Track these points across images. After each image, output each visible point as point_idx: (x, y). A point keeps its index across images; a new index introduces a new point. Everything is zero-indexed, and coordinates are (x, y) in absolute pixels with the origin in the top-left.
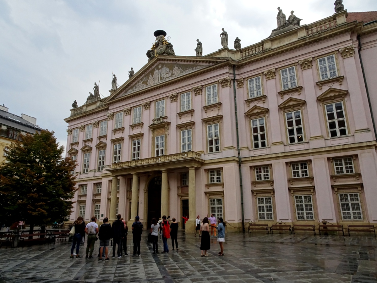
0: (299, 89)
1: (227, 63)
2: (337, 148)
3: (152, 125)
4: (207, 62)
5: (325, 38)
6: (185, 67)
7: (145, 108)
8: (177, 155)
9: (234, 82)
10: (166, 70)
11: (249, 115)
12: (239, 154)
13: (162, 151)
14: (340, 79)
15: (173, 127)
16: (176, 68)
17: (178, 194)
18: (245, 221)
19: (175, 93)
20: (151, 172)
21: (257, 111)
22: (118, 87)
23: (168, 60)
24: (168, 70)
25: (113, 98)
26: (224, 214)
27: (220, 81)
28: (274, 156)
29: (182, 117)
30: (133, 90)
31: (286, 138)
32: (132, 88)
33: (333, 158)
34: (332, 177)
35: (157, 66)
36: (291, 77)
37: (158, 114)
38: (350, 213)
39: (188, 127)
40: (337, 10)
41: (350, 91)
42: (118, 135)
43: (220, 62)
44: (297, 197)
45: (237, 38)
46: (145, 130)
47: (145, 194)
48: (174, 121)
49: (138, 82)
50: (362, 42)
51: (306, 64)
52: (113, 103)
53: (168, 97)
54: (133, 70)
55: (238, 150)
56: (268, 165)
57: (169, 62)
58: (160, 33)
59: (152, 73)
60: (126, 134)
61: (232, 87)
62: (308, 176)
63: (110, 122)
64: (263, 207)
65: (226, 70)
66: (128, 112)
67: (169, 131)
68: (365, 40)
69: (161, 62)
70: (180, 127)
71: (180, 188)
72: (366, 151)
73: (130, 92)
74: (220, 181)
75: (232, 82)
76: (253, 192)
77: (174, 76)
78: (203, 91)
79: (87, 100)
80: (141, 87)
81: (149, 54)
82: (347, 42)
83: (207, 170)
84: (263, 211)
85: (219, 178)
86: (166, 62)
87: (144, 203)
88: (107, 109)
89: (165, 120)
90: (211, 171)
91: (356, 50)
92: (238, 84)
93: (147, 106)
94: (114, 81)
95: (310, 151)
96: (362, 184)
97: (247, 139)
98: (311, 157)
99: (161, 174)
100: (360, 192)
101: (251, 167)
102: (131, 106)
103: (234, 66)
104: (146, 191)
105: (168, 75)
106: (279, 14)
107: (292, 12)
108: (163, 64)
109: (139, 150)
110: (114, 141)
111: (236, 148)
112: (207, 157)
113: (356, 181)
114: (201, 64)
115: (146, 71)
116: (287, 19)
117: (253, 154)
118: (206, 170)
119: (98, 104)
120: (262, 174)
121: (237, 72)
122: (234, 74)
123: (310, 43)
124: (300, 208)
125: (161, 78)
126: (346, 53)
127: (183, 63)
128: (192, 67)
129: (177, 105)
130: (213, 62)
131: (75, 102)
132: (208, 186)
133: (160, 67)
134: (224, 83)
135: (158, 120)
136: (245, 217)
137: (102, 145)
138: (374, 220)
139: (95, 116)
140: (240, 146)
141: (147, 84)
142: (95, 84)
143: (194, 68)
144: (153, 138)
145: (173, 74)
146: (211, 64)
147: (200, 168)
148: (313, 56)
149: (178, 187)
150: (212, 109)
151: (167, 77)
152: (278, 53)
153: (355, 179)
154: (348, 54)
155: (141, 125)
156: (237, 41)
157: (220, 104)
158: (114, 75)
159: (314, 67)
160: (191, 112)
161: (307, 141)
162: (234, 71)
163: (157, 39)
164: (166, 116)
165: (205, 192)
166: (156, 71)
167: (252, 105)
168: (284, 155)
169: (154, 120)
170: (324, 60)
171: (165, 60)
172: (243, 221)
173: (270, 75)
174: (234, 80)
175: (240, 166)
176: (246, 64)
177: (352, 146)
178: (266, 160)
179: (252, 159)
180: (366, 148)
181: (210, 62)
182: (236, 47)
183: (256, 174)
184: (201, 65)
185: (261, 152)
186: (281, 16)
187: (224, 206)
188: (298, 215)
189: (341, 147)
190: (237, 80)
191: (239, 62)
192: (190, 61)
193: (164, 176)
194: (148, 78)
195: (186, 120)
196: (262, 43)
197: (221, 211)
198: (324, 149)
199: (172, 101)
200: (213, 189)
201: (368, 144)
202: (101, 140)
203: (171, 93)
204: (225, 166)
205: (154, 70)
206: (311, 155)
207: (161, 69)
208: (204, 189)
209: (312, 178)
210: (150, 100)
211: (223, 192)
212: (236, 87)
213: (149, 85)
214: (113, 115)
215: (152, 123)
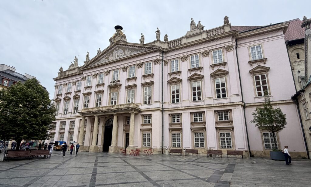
0: (200, 68)
1: (158, 50)
2: (220, 105)
3: (110, 85)
4: (146, 48)
5: (217, 39)
6: (133, 50)
7: (106, 74)
8: (124, 105)
9: (162, 62)
10: (121, 51)
11: (170, 83)
12: (163, 106)
13: (115, 102)
14: (224, 64)
15: (123, 87)
16: (127, 50)
17: (123, 130)
18: (164, 148)
19: (125, 66)
20: (107, 115)
21: (175, 80)
22: (90, 60)
23: (122, 45)
24: (122, 51)
25: (86, 67)
26: (151, 143)
27: (154, 60)
28: (183, 108)
29: (129, 81)
30: (99, 63)
31: (191, 98)
32: (98, 61)
33: (218, 111)
34: (216, 123)
35: (116, 48)
36: (196, 61)
37: (114, 78)
38: (225, 144)
39: (132, 88)
40: (225, 23)
41: (229, 72)
42: (88, 91)
43: (155, 49)
44: (195, 134)
45: (166, 34)
46: (105, 88)
47: (102, 129)
48: (124, 83)
49: (103, 57)
50: (238, 43)
51: (205, 53)
52: (85, 70)
53: (121, 68)
54: (100, 49)
55: (163, 104)
56: (180, 113)
57: (123, 46)
58: (118, 28)
59: (112, 52)
60: (93, 91)
61: (161, 65)
62: (203, 121)
63: (83, 82)
64: (175, 139)
65: (158, 54)
66: (95, 76)
67: (120, 90)
68: (240, 42)
69: (118, 46)
70: (127, 87)
71: (125, 126)
72: (237, 107)
73: (97, 64)
74: (150, 122)
75: (161, 61)
76: (169, 130)
77: (126, 55)
78: (143, 66)
79: (70, 67)
80: (104, 61)
81: (110, 40)
82: (229, 42)
83: (143, 115)
84: (175, 141)
85: (150, 120)
86: (121, 46)
87: (102, 135)
88: (82, 73)
89: (118, 83)
90: (145, 116)
91: (234, 47)
92: (165, 63)
93: (108, 73)
94: (88, 56)
95: (205, 106)
96: (233, 127)
97: (168, 97)
98: (205, 110)
99: (113, 116)
100: (232, 132)
101: (169, 114)
102: (97, 73)
103: (163, 51)
104: (103, 127)
105: (122, 54)
106: (192, 22)
107: (199, 22)
108: (119, 47)
109: (100, 101)
110: (85, 94)
111: (161, 102)
112: (143, 107)
113: (230, 125)
114: (143, 48)
115: (108, 51)
116: (196, 25)
117: (171, 106)
118: (141, 115)
119: (76, 70)
120: (176, 119)
121: (164, 56)
122: (163, 57)
123: (208, 41)
124: (197, 140)
125: (117, 56)
126: (229, 48)
127: (132, 47)
128: (137, 50)
129: (126, 73)
130: (150, 48)
131: (62, 68)
132: (142, 125)
133: (117, 49)
134: (156, 62)
135: (114, 82)
136: (164, 145)
137: (77, 97)
138: (238, 149)
139: (74, 78)
140: (164, 101)
141: (108, 59)
142: (76, 57)
143: (139, 51)
144: (110, 94)
145: (125, 54)
146: (149, 49)
147: (138, 114)
148: (210, 49)
149: (124, 125)
150: (148, 77)
151: (121, 56)
152: (189, 46)
153: (229, 124)
154: (230, 49)
155: (103, 85)
156: (166, 37)
157: (153, 75)
158: (88, 52)
159: (210, 56)
160: (135, 78)
161: (203, 100)
162: (163, 55)
163: (116, 31)
164: (119, 80)
165: (140, 129)
166: (115, 51)
167: (172, 76)
168: (189, 108)
169: (111, 82)
170: (216, 52)
171: (120, 45)
172: (162, 148)
173: (184, 59)
174: (162, 60)
175: (163, 113)
176: (170, 51)
177: (229, 104)
178: (178, 110)
179: (170, 109)
180: (236, 106)
181: (148, 48)
182: (165, 40)
183: (172, 119)
184: (143, 50)
185: (176, 105)
186: (192, 23)
187: (151, 138)
188: (196, 144)
189: (223, 105)
190: (164, 60)
191: (166, 49)
192: (136, 46)
193: (115, 118)
194: (109, 55)
195: (131, 83)
196: (181, 39)
197: (149, 141)
198: (212, 105)
199: (123, 71)
200: (145, 127)
201: (238, 103)
202: (77, 93)
203: (123, 66)
204: (153, 113)
205: (113, 50)
206: (205, 108)
207: (117, 50)
208: (140, 127)
209: (205, 123)
210: (110, 70)
211: (151, 129)
212: (164, 65)
213: (110, 60)
214: (86, 78)
215: (110, 84)
